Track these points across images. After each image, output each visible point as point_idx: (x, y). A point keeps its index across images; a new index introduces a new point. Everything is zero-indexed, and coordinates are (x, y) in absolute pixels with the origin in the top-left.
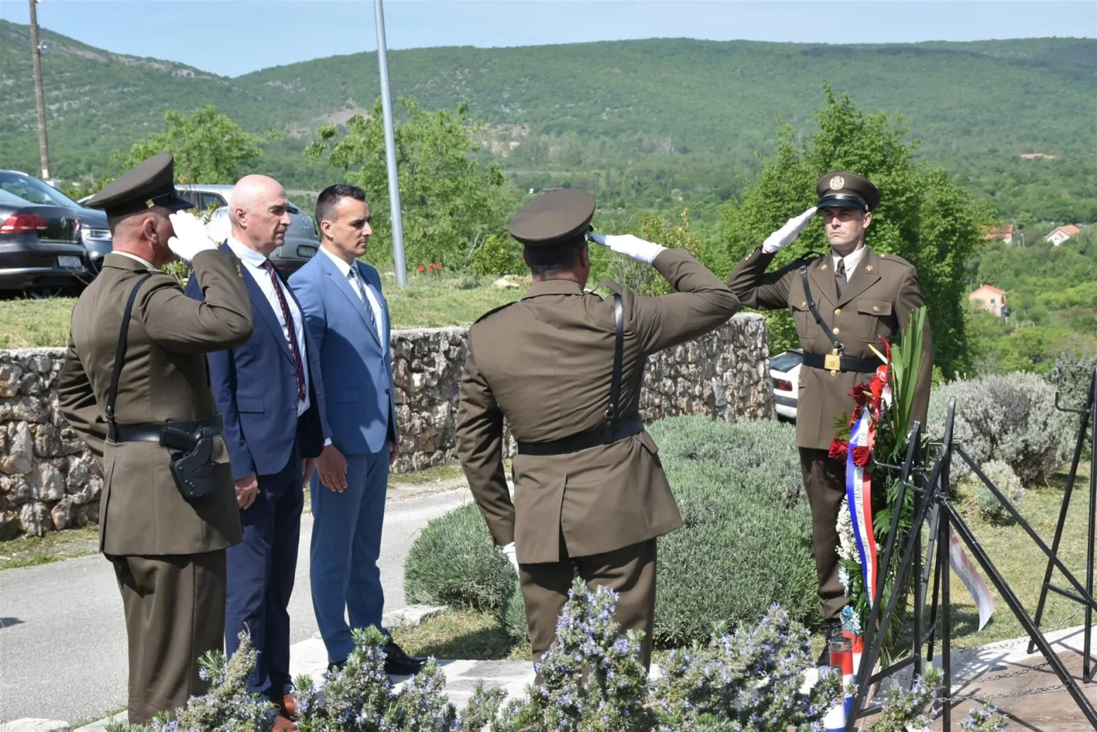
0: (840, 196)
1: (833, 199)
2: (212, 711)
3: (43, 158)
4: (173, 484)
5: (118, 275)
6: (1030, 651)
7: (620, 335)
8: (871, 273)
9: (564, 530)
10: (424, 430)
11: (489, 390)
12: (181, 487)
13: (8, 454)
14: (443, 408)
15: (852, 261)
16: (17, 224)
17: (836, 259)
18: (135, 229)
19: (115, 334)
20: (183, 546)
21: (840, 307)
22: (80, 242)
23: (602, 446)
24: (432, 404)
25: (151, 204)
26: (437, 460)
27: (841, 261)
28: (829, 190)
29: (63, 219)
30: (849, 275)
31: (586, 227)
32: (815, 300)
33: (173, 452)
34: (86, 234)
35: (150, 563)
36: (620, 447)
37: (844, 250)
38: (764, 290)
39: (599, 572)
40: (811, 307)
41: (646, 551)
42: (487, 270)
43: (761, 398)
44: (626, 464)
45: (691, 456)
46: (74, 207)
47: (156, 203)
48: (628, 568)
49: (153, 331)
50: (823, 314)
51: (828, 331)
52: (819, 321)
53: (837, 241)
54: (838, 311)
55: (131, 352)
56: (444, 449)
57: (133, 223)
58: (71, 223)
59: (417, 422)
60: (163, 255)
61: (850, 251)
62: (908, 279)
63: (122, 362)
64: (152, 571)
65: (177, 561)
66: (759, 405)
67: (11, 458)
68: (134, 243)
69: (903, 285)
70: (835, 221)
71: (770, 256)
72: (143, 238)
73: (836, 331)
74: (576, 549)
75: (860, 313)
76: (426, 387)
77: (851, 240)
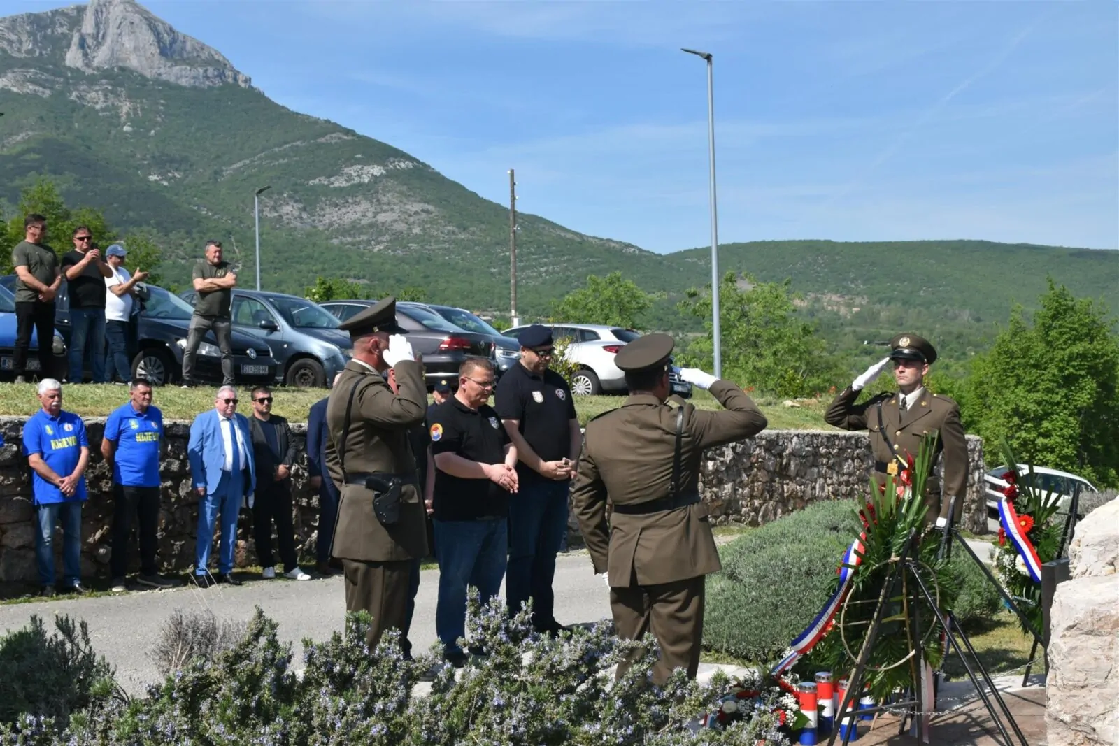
0: (906, 351)
1: (901, 353)
4: (374, 514)
7: (679, 436)
8: (924, 407)
9: (637, 564)
10: (713, 501)
11: (596, 467)
12: (379, 517)
14: (728, 487)
15: (911, 398)
16: (450, 344)
17: (902, 396)
18: (364, 345)
19: (344, 413)
20: (379, 556)
21: (900, 430)
22: (494, 357)
23: (667, 511)
24: (720, 483)
25: (376, 330)
26: (721, 522)
27: (904, 399)
28: (899, 347)
29: (482, 342)
30: (909, 408)
31: (667, 360)
32: (884, 424)
33: (376, 492)
34: (499, 353)
35: (355, 565)
37: (908, 389)
38: (852, 418)
39: (663, 597)
40: (881, 429)
41: (696, 586)
43: (975, 496)
45: (835, 529)
47: (380, 329)
48: (681, 596)
49: (365, 412)
50: (889, 435)
51: (891, 447)
52: (886, 439)
53: (902, 382)
54: (898, 433)
55: (353, 426)
56: (728, 515)
57: (365, 342)
58: (489, 346)
59: (708, 495)
61: (911, 391)
62: (951, 413)
63: (347, 433)
64: (356, 570)
65: (371, 564)
68: (364, 355)
69: (947, 416)
70: (901, 368)
71: (858, 392)
72: (370, 352)
73: (896, 447)
74: (643, 580)
75: (914, 435)
76: (716, 471)
77: (911, 382)
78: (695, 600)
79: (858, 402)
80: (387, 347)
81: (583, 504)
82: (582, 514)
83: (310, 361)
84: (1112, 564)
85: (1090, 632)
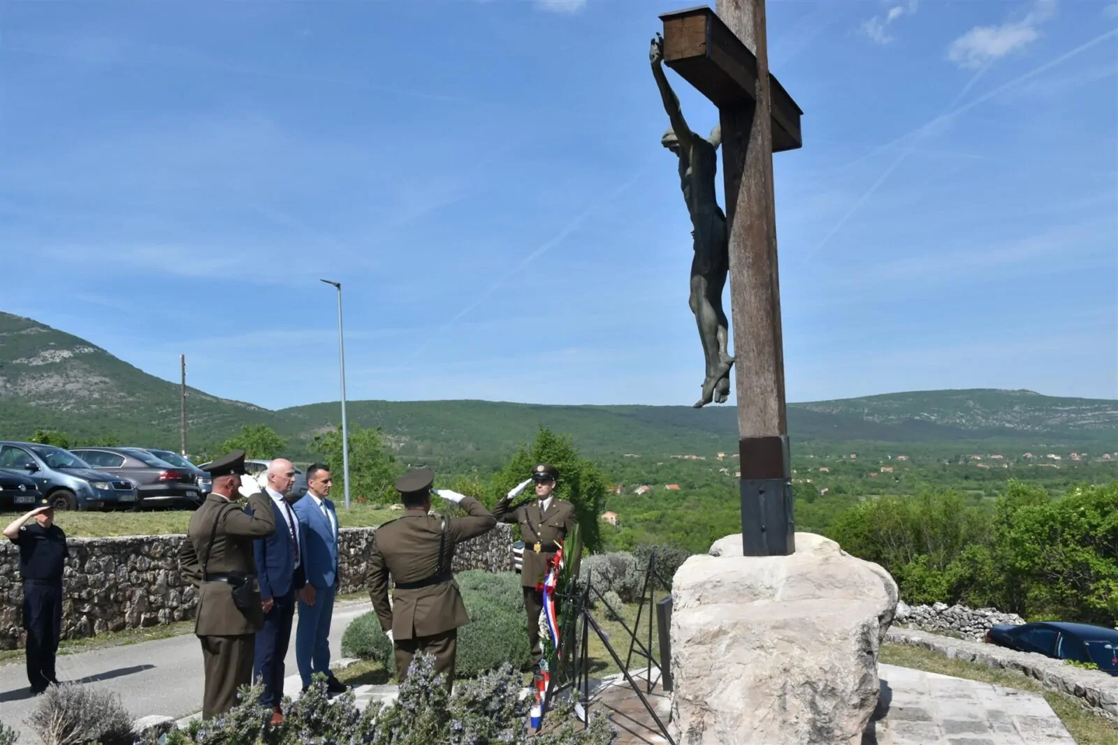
0: (542, 474)
1: (539, 475)
2: (242, 714)
3: (183, 445)
4: (232, 601)
5: (214, 503)
6: (624, 679)
7: (443, 535)
8: (555, 508)
9: (416, 623)
10: (354, 575)
11: (383, 559)
12: (236, 602)
13: (155, 584)
14: (364, 565)
15: (546, 503)
16: (167, 476)
17: (540, 502)
18: (222, 483)
19: (210, 530)
20: (235, 631)
21: (541, 523)
22: (197, 485)
23: (434, 586)
24: (359, 563)
25: (232, 472)
26: (360, 589)
27: (542, 503)
28: (537, 471)
29: (190, 475)
30: (545, 509)
31: (430, 486)
32: (531, 520)
33: (234, 586)
34: (200, 481)
35: (218, 639)
36: (442, 586)
37: (543, 498)
38: (508, 515)
39: (430, 643)
40: (529, 523)
41: (451, 634)
42: (387, 502)
43: (509, 561)
44: (445, 593)
45: (475, 589)
46: (196, 469)
47: (235, 472)
48: (443, 642)
49: (228, 530)
50: (534, 526)
51: (536, 534)
52: (532, 529)
53: (540, 494)
54: (540, 525)
55: (216, 540)
56: (363, 583)
57: (223, 480)
58: (193, 476)
59: (351, 571)
60: (235, 495)
61: (547, 498)
63: (212, 543)
64: (219, 643)
65: (231, 638)
66: (508, 564)
67: (156, 587)
68: (222, 489)
69: (569, 513)
70: (540, 485)
71: (510, 500)
72: (227, 487)
73: (539, 534)
74: (420, 633)
75: (550, 526)
76: (356, 555)
77: (546, 493)
78: (452, 644)
79: (512, 505)
80: (240, 485)
81: (374, 585)
82: (374, 591)
83: (64, 492)
84: (699, 600)
85: (700, 643)
